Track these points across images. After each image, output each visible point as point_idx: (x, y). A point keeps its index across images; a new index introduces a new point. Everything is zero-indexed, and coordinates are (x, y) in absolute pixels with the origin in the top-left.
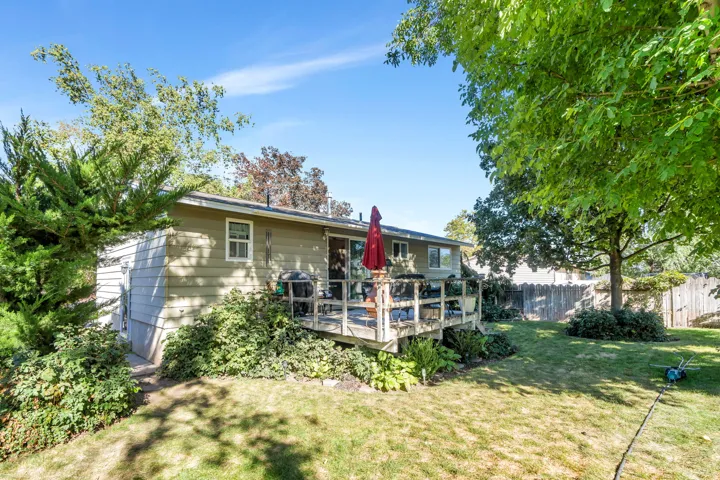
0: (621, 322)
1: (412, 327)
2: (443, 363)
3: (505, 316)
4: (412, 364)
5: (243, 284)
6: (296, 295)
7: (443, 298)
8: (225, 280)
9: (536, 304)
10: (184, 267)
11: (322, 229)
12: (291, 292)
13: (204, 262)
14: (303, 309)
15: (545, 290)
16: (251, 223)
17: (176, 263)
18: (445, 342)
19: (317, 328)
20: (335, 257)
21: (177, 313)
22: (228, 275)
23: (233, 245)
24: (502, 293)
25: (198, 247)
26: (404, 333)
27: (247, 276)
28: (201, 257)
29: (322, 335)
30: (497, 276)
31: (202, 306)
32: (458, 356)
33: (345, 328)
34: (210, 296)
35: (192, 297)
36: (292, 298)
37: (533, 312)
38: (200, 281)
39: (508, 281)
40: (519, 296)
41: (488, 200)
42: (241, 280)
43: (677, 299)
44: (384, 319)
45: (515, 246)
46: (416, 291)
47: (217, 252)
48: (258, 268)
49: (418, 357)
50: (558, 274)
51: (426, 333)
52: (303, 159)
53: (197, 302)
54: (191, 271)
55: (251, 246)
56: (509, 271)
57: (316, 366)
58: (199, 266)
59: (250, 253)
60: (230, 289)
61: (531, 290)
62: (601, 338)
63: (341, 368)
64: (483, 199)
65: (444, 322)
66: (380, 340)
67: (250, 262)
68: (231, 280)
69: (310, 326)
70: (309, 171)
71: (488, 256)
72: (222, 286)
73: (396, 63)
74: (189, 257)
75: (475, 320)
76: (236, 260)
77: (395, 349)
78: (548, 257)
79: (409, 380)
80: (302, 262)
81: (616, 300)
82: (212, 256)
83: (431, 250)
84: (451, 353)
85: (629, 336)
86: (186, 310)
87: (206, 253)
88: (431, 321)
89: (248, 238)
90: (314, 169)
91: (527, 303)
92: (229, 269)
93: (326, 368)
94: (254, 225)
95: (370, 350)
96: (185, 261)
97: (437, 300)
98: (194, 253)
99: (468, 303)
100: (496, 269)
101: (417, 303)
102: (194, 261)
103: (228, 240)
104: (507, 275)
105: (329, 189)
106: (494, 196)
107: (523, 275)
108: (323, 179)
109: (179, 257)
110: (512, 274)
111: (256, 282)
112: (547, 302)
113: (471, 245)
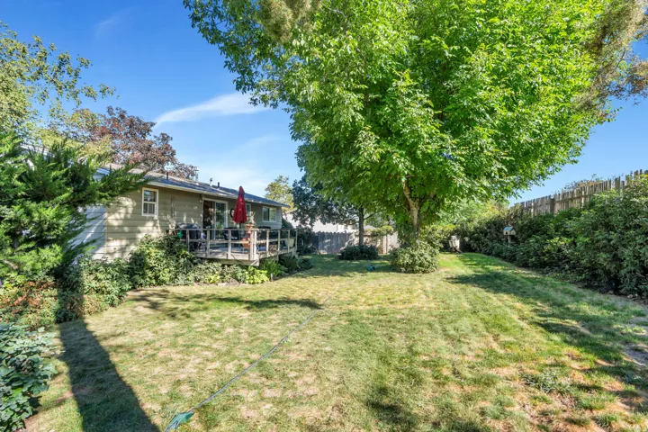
0: (362, 252)
1: (265, 253)
2: (279, 272)
3: (308, 252)
4: (266, 272)
5: (152, 231)
6: (191, 238)
7: (279, 240)
8: (141, 229)
9: (325, 244)
10: (117, 219)
11: (200, 195)
12: (188, 236)
13: (129, 216)
14: (194, 247)
15: (330, 236)
16: (157, 191)
17: (112, 217)
18: (279, 262)
19: (209, 257)
20: (207, 214)
21: (112, 250)
22: (143, 225)
23: (145, 205)
24: (306, 237)
25: (126, 207)
26: (262, 257)
27: (154, 225)
28: (127, 213)
29: (211, 260)
30: (303, 226)
31: (127, 245)
32: (286, 269)
33: (229, 255)
34: (132, 240)
35: (121, 239)
36: (189, 240)
37: (323, 249)
38: (126, 229)
39: (310, 230)
40: (316, 239)
41: (300, 182)
42: (151, 228)
43: (389, 240)
44: (254, 249)
45: (314, 210)
46: (268, 235)
47: (136, 209)
48: (161, 220)
49: (269, 268)
50: (340, 226)
51: (271, 257)
52: (152, 124)
53: (124, 243)
54: (121, 222)
55: (157, 205)
56: (311, 224)
57: (213, 277)
58: (125, 219)
59: (157, 211)
60: (144, 234)
61: (322, 235)
62: (353, 259)
63: (228, 276)
64: (298, 181)
65: (279, 252)
66: (251, 259)
67: (156, 217)
68: (145, 228)
69: (204, 256)
70: (158, 135)
71: (299, 214)
72: (139, 232)
73: (255, 104)
74: (120, 213)
75: (294, 251)
76: (148, 215)
77: (258, 264)
78: (330, 217)
79: (266, 278)
80: (187, 217)
81: (361, 240)
82: (134, 213)
83: (264, 209)
84: (283, 267)
85: (365, 258)
86: (117, 248)
87: (130, 210)
88: (273, 251)
89: (154, 201)
90: (163, 135)
91: (320, 243)
92: (144, 221)
93: (219, 277)
94: (160, 192)
95: (243, 266)
96: (117, 216)
97: (276, 240)
98: (123, 211)
99: (290, 242)
100: (303, 222)
101: (268, 241)
102: (122, 216)
103: (143, 202)
104: (310, 226)
105: (177, 152)
106: (304, 179)
107: (318, 227)
108: (170, 143)
109: (114, 213)
110: (312, 226)
111: (159, 230)
112: (331, 243)
113: (289, 207)
